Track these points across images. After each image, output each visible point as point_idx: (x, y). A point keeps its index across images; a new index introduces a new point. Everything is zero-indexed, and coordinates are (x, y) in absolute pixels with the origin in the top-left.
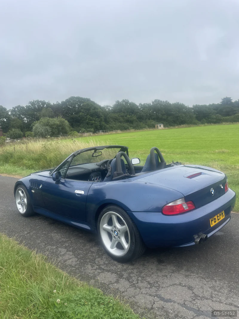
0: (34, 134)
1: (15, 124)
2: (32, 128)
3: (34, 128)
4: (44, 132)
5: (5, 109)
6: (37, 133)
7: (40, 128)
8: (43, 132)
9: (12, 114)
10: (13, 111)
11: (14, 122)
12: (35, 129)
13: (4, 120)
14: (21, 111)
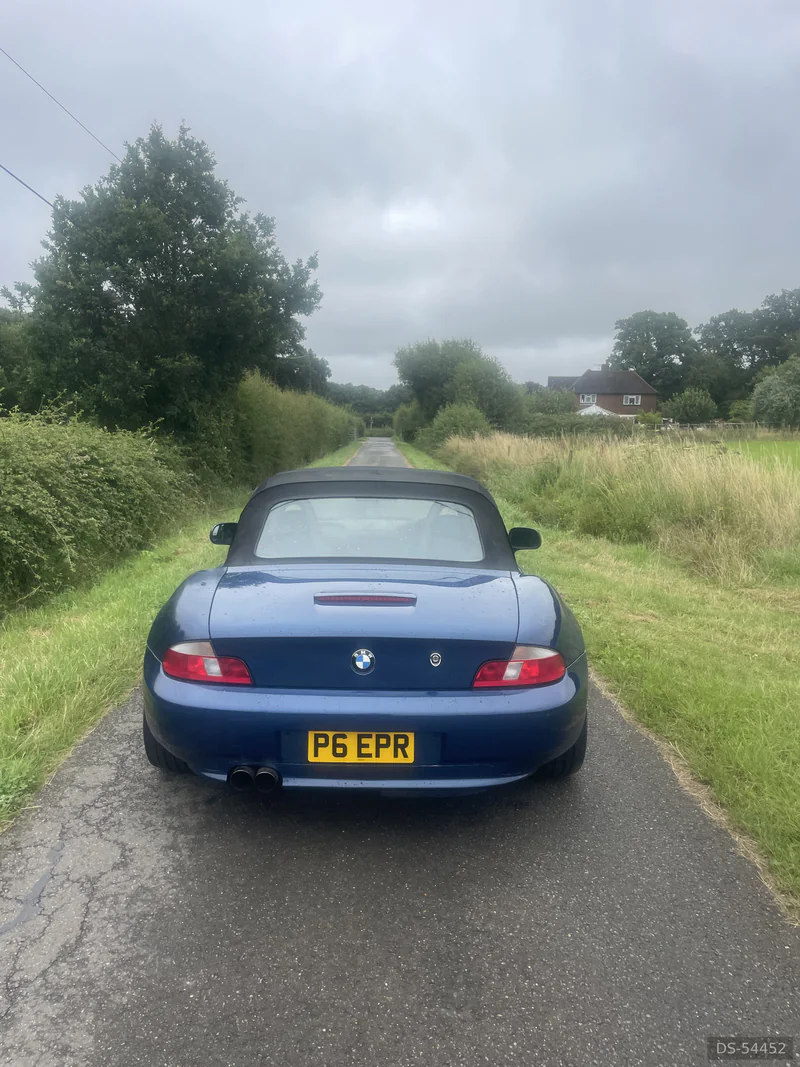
0: (751, 412)
1: (702, 372)
2: (751, 389)
3: (759, 388)
4: (790, 405)
5: (682, 325)
6: (766, 409)
7: (777, 392)
8: (786, 406)
9: (702, 340)
10: (711, 330)
11: (702, 368)
12: (761, 393)
13: (672, 359)
14: (737, 331)
